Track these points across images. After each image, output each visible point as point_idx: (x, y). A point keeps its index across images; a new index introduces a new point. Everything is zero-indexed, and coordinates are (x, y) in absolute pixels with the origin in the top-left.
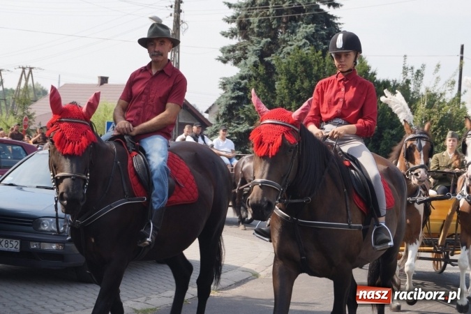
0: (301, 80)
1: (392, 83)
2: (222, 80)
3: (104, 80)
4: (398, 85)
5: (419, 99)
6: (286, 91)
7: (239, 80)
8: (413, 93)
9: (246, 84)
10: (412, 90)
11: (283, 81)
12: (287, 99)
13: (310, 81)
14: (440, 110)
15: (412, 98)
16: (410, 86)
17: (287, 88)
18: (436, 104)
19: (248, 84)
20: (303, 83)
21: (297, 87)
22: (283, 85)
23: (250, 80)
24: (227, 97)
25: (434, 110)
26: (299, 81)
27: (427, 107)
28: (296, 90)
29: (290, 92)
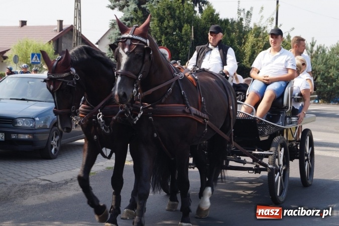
0: (168, 20)
1: (230, 21)
2: (111, 22)
3: (24, 23)
4: (234, 22)
5: (249, 31)
6: (158, 28)
7: (124, 22)
8: (245, 27)
9: (129, 24)
10: (244, 25)
11: (155, 21)
12: (159, 34)
13: (174, 21)
14: (264, 38)
15: (245, 31)
16: (243, 22)
17: (158, 26)
18: (261, 34)
19: (131, 24)
20: (169, 23)
21: (165, 25)
22: (156, 24)
23: (132, 21)
24: (116, 34)
25: (260, 39)
26: (166, 21)
27: (255, 37)
28: (165, 28)
29: (161, 29)
